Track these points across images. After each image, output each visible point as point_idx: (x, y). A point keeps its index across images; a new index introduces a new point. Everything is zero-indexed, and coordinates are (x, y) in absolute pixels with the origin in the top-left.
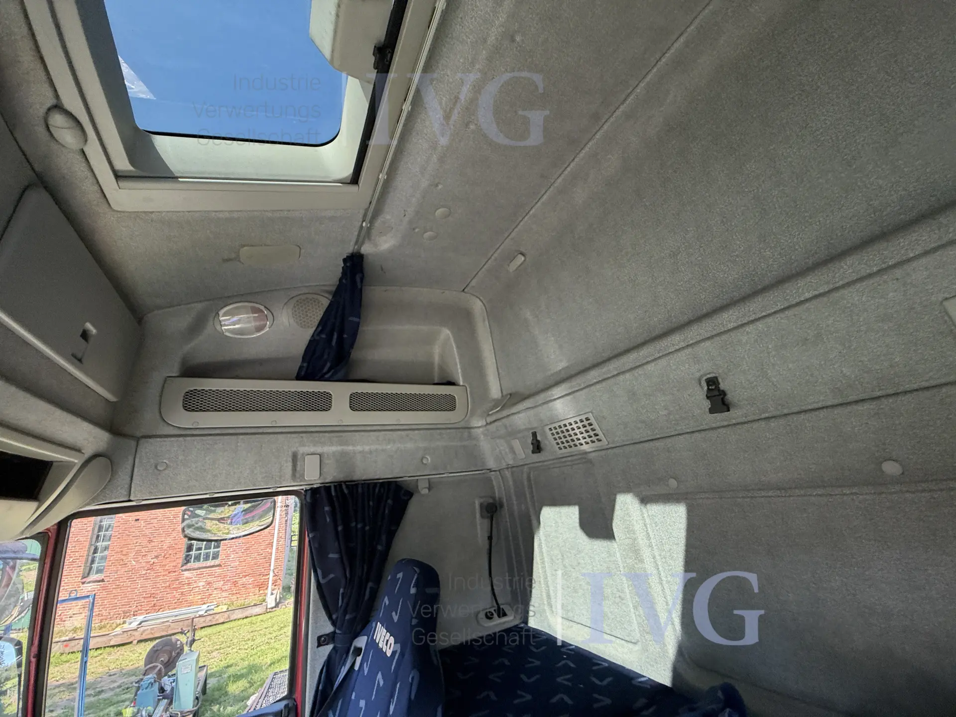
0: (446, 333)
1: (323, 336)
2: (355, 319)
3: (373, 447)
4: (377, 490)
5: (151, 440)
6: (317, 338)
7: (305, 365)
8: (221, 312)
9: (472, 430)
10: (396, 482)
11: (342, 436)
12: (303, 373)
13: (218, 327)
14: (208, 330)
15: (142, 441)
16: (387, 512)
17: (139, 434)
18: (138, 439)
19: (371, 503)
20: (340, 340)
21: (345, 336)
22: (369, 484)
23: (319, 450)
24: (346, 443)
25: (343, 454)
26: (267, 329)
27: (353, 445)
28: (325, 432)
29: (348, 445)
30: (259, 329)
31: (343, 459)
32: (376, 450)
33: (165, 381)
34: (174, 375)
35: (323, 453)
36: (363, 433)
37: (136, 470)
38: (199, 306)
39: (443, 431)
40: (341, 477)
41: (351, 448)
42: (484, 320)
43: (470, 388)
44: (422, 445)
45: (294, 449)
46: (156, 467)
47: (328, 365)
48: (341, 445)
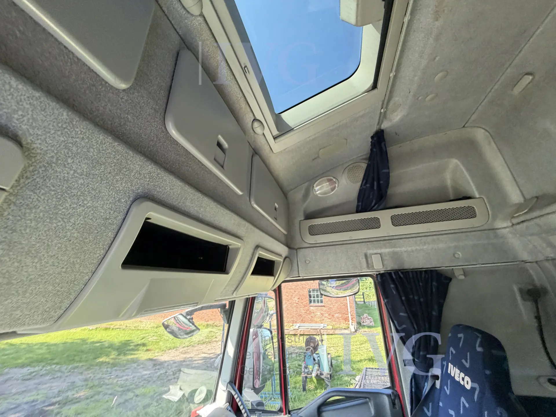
0: (454, 162)
1: (368, 185)
2: (385, 171)
3: (414, 248)
4: (423, 276)
5: (301, 250)
6: (365, 187)
7: (360, 204)
8: (315, 186)
9: (498, 231)
10: (436, 270)
11: (391, 242)
12: (360, 208)
13: (315, 193)
14: (311, 195)
15: (298, 250)
16: (434, 290)
17: (296, 248)
18: (296, 250)
19: (421, 284)
20: (379, 185)
21: (381, 182)
22: (416, 272)
23: (379, 251)
24: (395, 247)
25: (395, 253)
26: (336, 189)
27: (400, 247)
28: (381, 241)
29: (397, 248)
30: (333, 189)
31: (395, 256)
32: (416, 250)
33: (300, 223)
34: (302, 219)
35: (382, 253)
36: (405, 240)
37: (299, 263)
38: (306, 184)
39: (468, 234)
40: (396, 267)
41: (398, 249)
42: (489, 143)
43: (487, 198)
44: (452, 245)
45: (365, 251)
46: (306, 262)
47: (374, 201)
48: (392, 248)
